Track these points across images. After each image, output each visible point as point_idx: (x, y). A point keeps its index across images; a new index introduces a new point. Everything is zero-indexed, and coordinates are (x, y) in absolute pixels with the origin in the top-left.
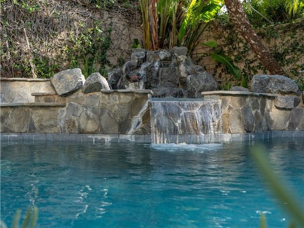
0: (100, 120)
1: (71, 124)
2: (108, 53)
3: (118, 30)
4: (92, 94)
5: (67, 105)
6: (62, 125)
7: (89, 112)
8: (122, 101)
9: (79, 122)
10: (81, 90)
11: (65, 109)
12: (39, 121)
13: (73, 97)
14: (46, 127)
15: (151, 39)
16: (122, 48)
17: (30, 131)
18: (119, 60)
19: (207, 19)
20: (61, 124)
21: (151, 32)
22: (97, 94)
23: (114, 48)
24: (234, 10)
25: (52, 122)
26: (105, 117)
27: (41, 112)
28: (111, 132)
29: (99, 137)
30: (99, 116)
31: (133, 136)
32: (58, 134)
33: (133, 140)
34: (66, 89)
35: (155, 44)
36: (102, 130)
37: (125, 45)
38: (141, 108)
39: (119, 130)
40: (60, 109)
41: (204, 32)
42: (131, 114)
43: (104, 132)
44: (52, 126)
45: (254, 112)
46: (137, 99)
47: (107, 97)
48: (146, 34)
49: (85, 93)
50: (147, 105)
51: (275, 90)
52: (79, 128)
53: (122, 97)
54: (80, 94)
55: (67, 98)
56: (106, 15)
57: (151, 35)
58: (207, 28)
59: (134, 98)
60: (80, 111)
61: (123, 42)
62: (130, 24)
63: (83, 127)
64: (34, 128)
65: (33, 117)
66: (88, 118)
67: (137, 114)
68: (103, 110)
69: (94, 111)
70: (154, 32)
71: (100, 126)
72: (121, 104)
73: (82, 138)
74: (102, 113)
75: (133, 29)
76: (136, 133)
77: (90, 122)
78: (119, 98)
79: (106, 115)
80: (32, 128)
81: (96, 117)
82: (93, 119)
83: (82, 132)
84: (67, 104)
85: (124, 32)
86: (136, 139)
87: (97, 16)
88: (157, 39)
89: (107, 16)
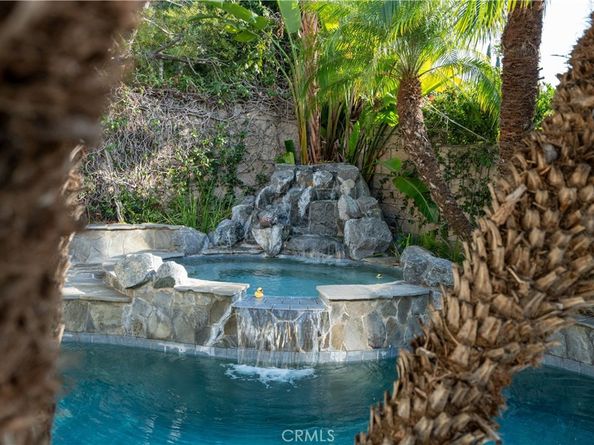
0: (173, 324)
1: (137, 325)
2: (240, 168)
3: (257, 130)
4: (163, 289)
5: (134, 301)
6: (127, 327)
7: (159, 313)
8: (199, 303)
9: (147, 325)
10: (151, 283)
11: (131, 305)
12: (100, 319)
13: (141, 290)
14: (107, 327)
15: (309, 144)
16: (265, 157)
17: (88, 330)
18: (258, 177)
19: (392, 122)
20: (126, 324)
21: (308, 133)
22: (170, 290)
23: (251, 160)
24: (409, 132)
25: (114, 322)
26: (179, 320)
27: (101, 307)
28: (186, 341)
29: (172, 346)
30: (172, 319)
31: (213, 349)
32: (122, 337)
33: (213, 354)
34: (132, 281)
35: (316, 152)
36: (175, 337)
37: (269, 152)
38: (222, 314)
39: (196, 339)
40: (125, 306)
41: (393, 137)
42: (210, 320)
43: (177, 340)
44: (114, 326)
45: (385, 320)
46: (217, 301)
47: (181, 295)
48: (300, 136)
49: (156, 287)
50: (230, 310)
51: (431, 282)
52: (148, 333)
53: (199, 297)
54: (150, 288)
55: (134, 292)
56: (237, 110)
57: (308, 139)
58: (397, 131)
59: (214, 300)
60: (149, 311)
61: (266, 148)
62: (279, 119)
63: (152, 331)
64: (94, 328)
65: (92, 313)
66: (159, 320)
67: (217, 320)
68: (176, 311)
69: (166, 312)
70: (313, 134)
71: (173, 332)
72: (198, 306)
73: (151, 344)
74: (175, 316)
75: (283, 125)
76: (216, 345)
77: (160, 325)
78: (196, 299)
79: (179, 319)
80: (90, 328)
81: (168, 319)
82: (164, 322)
83: (151, 337)
84: (134, 299)
85: (268, 132)
86: (216, 353)
87: (222, 114)
88: (318, 145)
89: (240, 111)
